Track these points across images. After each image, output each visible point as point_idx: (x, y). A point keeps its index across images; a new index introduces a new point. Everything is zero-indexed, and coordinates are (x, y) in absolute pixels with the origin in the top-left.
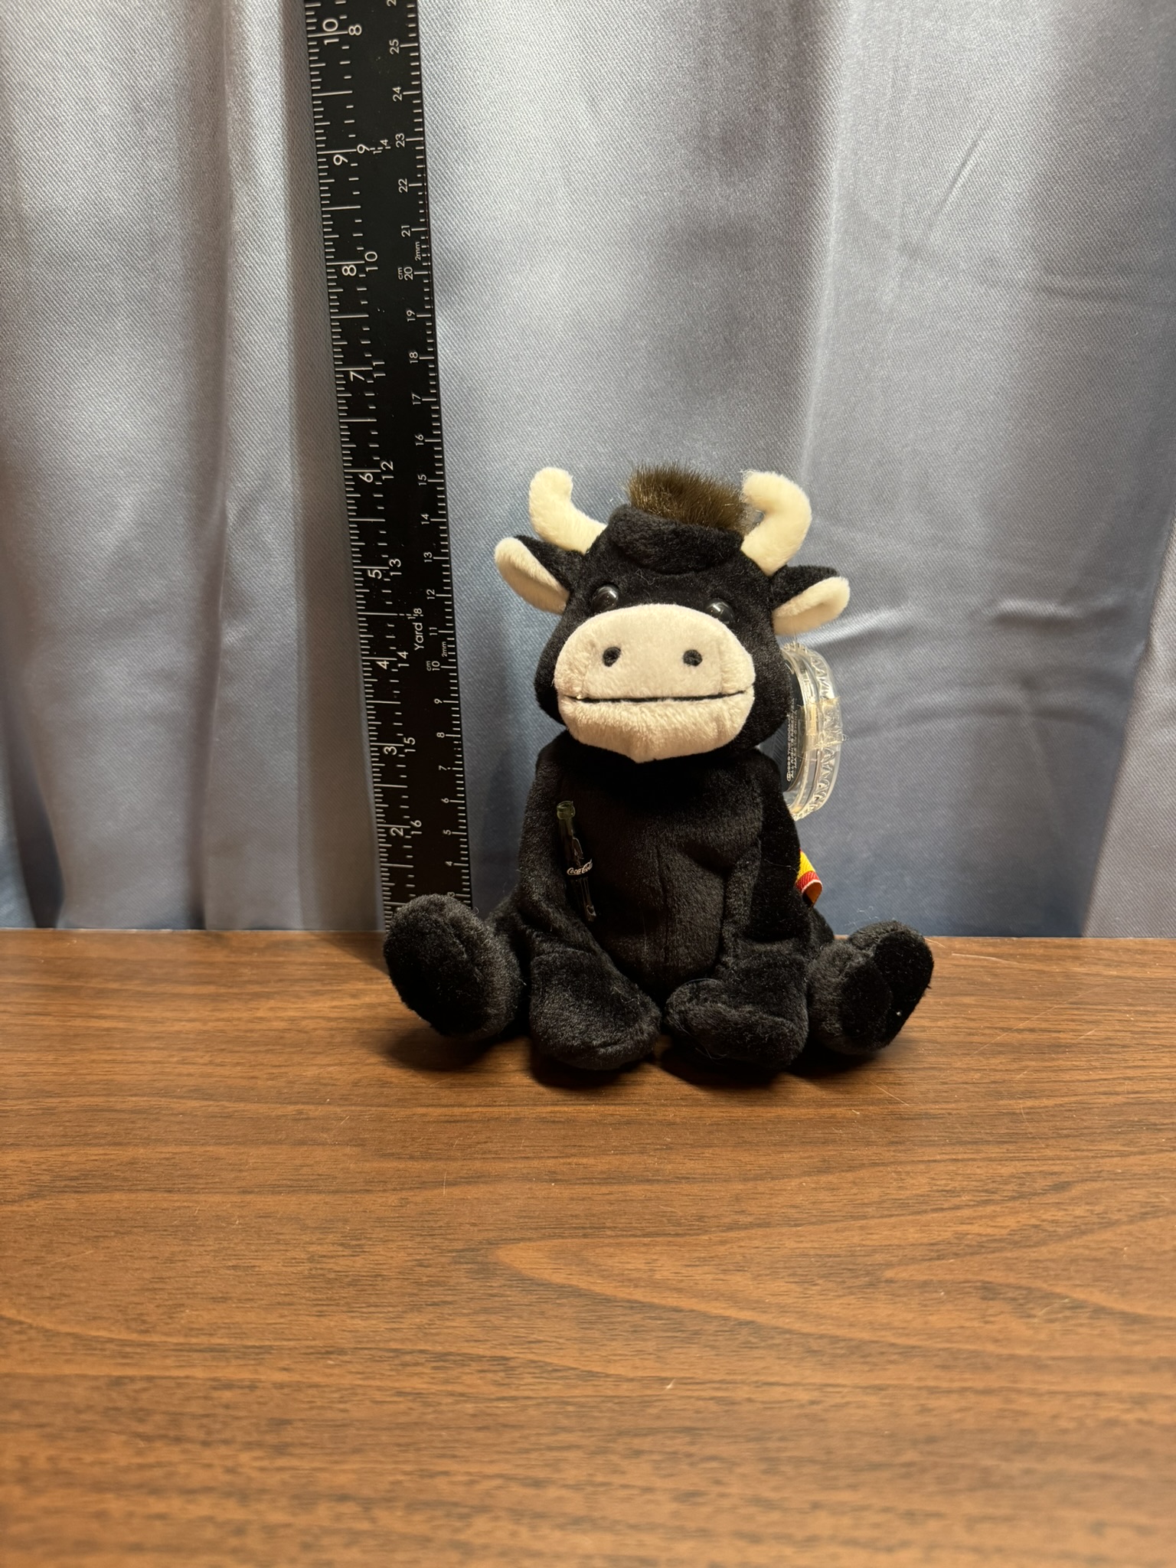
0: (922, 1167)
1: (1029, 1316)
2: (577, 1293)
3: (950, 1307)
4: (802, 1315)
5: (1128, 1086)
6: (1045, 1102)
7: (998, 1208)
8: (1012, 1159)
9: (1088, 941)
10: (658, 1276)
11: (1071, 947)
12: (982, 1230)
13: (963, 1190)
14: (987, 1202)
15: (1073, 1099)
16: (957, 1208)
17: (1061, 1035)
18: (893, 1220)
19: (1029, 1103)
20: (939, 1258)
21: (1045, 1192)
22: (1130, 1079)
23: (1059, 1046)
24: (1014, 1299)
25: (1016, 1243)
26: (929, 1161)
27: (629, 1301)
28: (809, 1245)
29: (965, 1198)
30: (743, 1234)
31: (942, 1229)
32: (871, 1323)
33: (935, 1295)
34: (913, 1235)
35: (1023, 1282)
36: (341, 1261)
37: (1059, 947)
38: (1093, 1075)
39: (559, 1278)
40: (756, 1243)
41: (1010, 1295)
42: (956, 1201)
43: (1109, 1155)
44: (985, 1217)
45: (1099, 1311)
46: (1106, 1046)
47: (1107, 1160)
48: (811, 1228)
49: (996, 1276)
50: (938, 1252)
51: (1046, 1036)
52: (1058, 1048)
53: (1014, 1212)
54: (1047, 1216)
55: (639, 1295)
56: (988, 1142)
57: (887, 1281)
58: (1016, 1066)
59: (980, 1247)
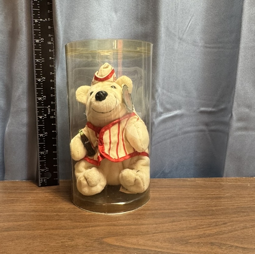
0: (195, 220)
1: (222, 248)
2: (122, 247)
3: (204, 247)
4: (172, 250)
5: (236, 204)
6: (219, 208)
7: (212, 228)
8: (214, 218)
9: (224, 178)
10: (139, 243)
11: (221, 179)
12: (209, 232)
13: (204, 225)
14: (209, 227)
15: (225, 207)
16: (203, 228)
17: (221, 195)
18: (190, 231)
19: (216, 208)
20: (200, 238)
21: (221, 225)
22: (237, 203)
23: (221, 197)
24: (218, 245)
25: (217, 234)
26: (196, 219)
27: (133, 248)
28: (172, 236)
29: (204, 226)
30: (157, 234)
31: (200, 232)
32: (187, 251)
33: (201, 245)
34: (194, 233)
35: (220, 242)
36: (69, 243)
37: (218, 179)
38: (228, 202)
39: (118, 244)
40: (161, 236)
41: (217, 244)
42: (202, 227)
43: (234, 217)
44: (210, 230)
45: (237, 247)
46: (231, 197)
47: (234, 218)
48: (172, 233)
49: (213, 241)
50: (200, 237)
51: (218, 195)
52: (220, 198)
53: (215, 229)
54: (223, 229)
55: (136, 247)
56: (208, 216)
57: (190, 242)
58: (212, 201)
59: (209, 235)
